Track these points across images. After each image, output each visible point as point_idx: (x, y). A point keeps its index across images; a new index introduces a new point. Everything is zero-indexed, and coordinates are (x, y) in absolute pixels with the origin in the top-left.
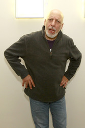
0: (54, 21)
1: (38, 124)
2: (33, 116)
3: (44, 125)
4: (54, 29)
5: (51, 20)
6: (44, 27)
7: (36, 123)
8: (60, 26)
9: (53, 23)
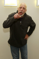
0: (22, 8)
1: (14, 56)
2: (12, 52)
3: (17, 57)
4: (22, 12)
5: (21, 8)
6: (17, 11)
7: (13, 56)
8: (25, 11)
9: (22, 9)
